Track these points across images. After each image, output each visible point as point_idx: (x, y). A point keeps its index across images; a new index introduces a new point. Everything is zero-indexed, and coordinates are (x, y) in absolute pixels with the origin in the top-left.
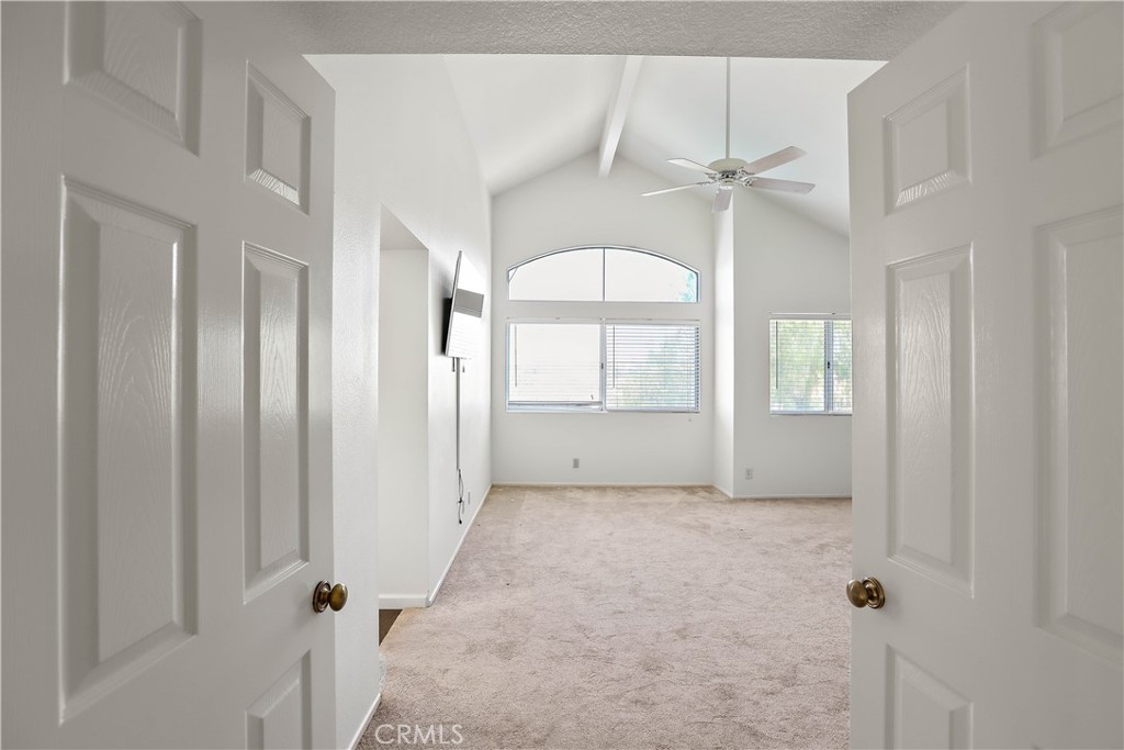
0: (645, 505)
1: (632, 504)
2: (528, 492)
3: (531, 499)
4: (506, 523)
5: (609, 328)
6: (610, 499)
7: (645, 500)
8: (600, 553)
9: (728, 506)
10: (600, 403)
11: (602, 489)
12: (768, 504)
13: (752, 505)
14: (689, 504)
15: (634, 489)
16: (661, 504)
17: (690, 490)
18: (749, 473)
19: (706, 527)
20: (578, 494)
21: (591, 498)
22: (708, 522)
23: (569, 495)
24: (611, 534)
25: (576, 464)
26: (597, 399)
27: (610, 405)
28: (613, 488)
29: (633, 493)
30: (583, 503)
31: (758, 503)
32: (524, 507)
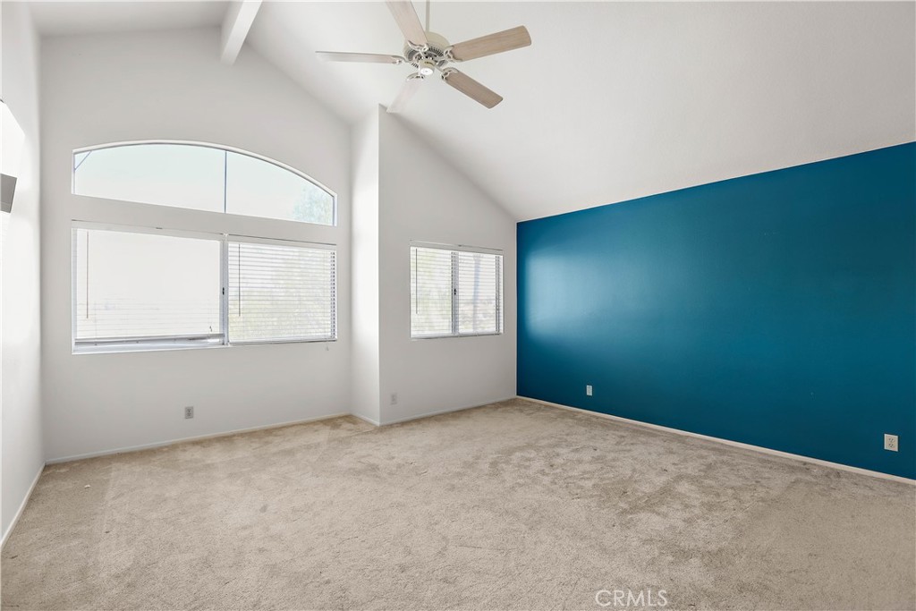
0: (290, 452)
1: (275, 454)
2: (115, 466)
3: (121, 475)
4: (76, 535)
5: (233, 247)
6: (243, 452)
7: (288, 446)
8: (261, 550)
9: (380, 436)
10: (221, 336)
11: (227, 439)
12: (414, 426)
13: (401, 431)
14: (341, 441)
15: (269, 432)
16: (308, 447)
17: (331, 422)
18: (394, 399)
19: (374, 468)
20: (197, 453)
21: (216, 455)
22: (372, 461)
23: (184, 456)
24: (264, 509)
25: (189, 413)
26: (217, 331)
27: (233, 337)
28: (242, 435)
29: (270, 438)
30: (208, 465)
31: (406, 427)
32: (110, 494)
